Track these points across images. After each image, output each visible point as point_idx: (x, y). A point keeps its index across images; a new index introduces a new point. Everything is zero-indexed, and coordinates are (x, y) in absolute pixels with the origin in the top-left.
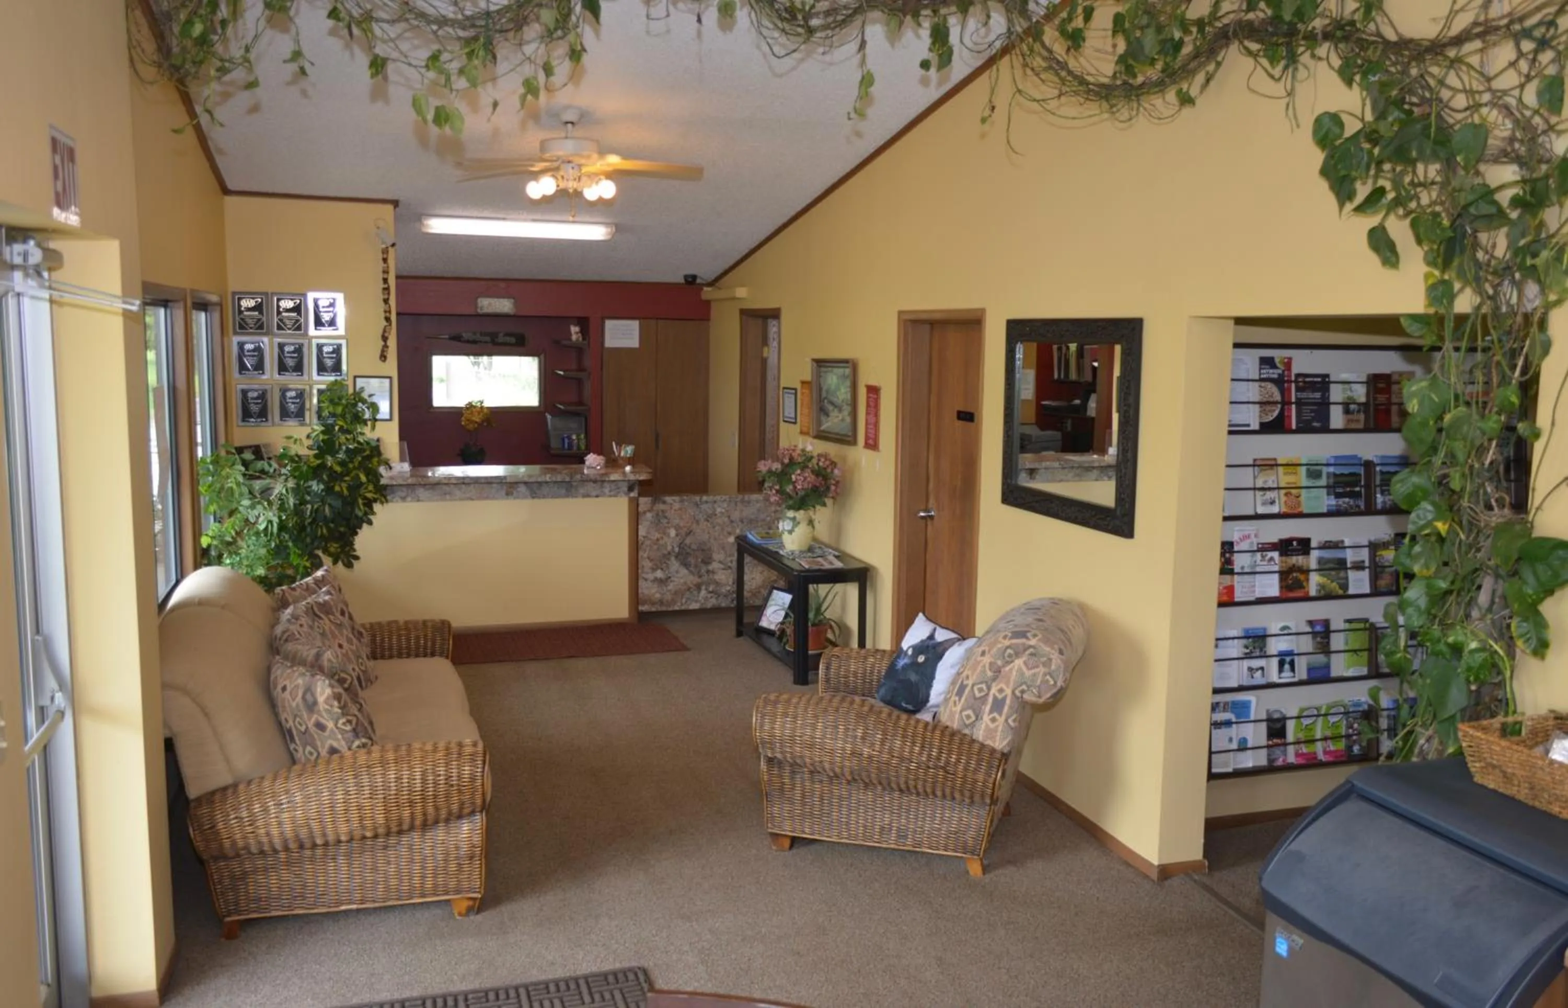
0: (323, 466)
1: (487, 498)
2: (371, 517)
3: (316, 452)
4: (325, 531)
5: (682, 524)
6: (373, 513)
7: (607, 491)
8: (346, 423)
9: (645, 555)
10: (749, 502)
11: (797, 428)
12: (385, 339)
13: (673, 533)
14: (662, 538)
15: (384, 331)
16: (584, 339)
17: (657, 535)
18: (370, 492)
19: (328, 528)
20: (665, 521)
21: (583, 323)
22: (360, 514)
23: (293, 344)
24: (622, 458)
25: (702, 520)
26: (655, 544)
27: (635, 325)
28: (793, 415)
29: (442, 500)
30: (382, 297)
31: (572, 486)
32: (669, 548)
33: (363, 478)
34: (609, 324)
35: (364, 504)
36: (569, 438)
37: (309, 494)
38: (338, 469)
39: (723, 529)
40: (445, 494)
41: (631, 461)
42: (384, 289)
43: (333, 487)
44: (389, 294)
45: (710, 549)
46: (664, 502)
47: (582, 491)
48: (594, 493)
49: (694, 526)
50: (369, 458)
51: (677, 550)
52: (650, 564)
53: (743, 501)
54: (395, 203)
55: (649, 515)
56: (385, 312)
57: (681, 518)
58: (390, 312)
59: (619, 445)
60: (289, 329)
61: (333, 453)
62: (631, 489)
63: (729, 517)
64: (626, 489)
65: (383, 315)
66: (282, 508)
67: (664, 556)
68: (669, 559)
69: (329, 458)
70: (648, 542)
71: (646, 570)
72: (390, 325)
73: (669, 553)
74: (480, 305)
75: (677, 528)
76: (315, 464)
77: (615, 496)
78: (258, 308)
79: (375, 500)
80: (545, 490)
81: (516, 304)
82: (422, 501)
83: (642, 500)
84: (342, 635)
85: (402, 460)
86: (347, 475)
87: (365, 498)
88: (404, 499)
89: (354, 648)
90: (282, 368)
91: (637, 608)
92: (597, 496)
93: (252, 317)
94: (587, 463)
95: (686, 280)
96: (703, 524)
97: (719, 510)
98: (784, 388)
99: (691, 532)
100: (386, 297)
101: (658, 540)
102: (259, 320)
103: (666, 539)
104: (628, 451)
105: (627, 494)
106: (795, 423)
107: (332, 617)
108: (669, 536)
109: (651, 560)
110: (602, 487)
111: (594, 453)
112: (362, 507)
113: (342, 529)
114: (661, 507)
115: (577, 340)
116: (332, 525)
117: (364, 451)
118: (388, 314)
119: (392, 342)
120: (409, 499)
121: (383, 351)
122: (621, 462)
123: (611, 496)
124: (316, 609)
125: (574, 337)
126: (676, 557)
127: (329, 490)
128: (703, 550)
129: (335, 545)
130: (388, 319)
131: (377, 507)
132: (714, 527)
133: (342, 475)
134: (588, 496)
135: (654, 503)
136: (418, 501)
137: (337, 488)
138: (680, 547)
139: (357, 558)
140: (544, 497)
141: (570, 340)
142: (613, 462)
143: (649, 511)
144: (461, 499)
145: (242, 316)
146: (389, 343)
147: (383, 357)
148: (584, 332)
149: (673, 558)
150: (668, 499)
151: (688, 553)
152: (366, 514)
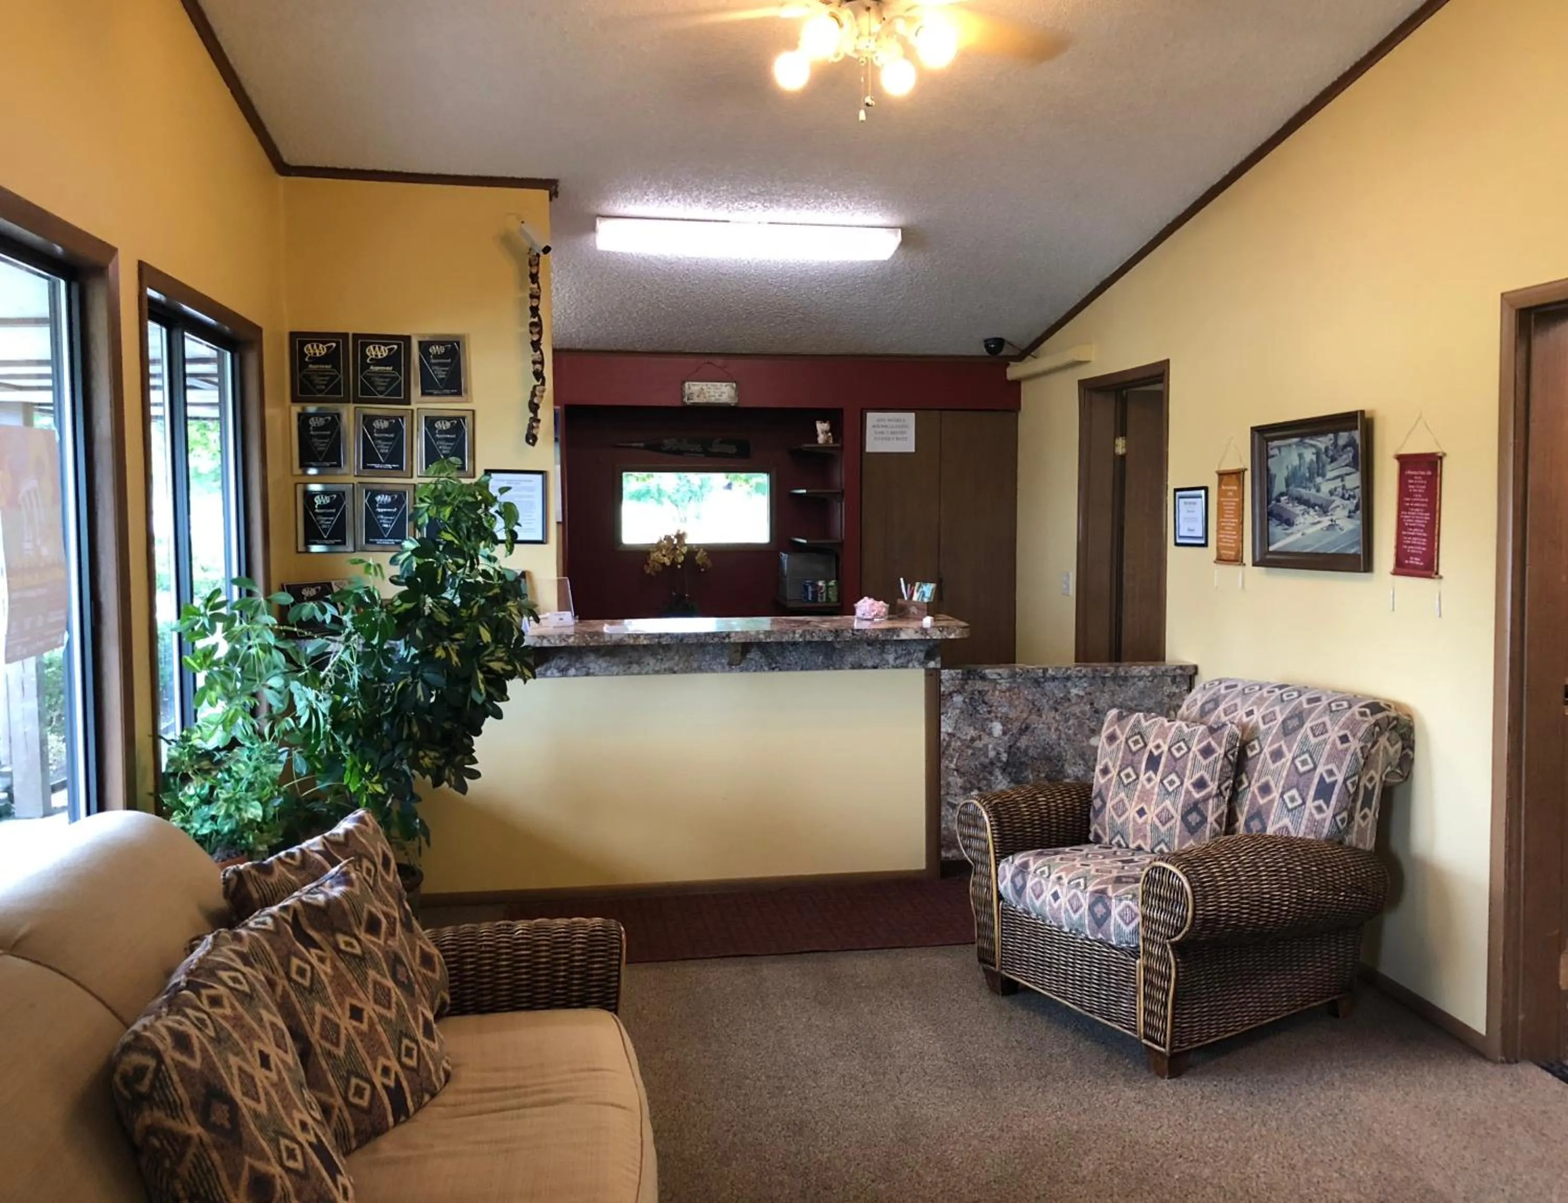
0: (416, 613)
1: (699, 670)
2: (501, 705)
3: (405, 588)
4: (415, 729)
5: (1012, 715)
6: (504, 697)
7: (891, 658)
8: (459, 538)
9: (952, 766)
10: (1125, 679)
11: (1211, 552)
12: (534, 408)
13: (997, 728)
14: (980, 738)
15: (533, 395)
16: (835, 441)
17: (972, 733)
18: (500, 660)
19: (422, 723)
20: (983, 709)
21: (834, 417)
22: (480, 700)
23: (387, 418)
24: (916, 604)
25: (1047, 707)
26: (968, 747)
27: (909, 418)
28: (1199, 532)
29: (625, 673)
30: (529, 338)
31: (834, 649)
32: (992, 754)
33: (486, 636)
34: (872, 418)
35: (487, 682)
36: (815, 585)
37: (389, 662)
38: (444, 619)
39: (1081, 725)
40: (631, 663)
41: (933, 609)
42: (532, 324)
43: (433, 652)
44: (540, 333)
45: (1060, 758)
46: (983, 678)
47: (850, 659)
48: (870, 664)
49: (1034, 717)
50: (499, 601)
51: (1004, 757)
52: (960, 781)
53: (1115, 677)
54: (550, 186)
55: (958, 699)
56: (534, 363)
57: (1011, 705)
58: (542, 363)
59: (910, 582)
60: (381, 393)
61: (436, 591)
62: (929, 656)
63: (1092, 704)
64: (921, 656)
65: (531, 368)
66: (339, 688)
67: (984, 767)
68: (991, 773)
69: (429, 600)
70: (956, 744)
71: (955, 790)
72: (543, 384)
73: (992, 763)
74: (687, 391)
75: (1005, 721)
76: (401, 609)
77: (904, 666)
78: (331, 357)
79: (511, 676)
80: (792, 657)
81: (739, 391)
82: (593, 674)
83: (946, 674)
84: (363, 984)
85: (562, 607)
86: (460, 629)
87: (490, 671)
88: (563, 672)
89: (391, 1014)
90: (369, 456)
91: (939, 854)
92: (875, 667)
93: (322, 373)
94: (859, 613)
95: (987, 346)
96: (1049, 715)
97: (1074, 691)
98: (1176, 490)
99: (1027, 728)
100: (535, 338)
101: (973, 740)
102: (333, 378)
103: (986, 739)
104: (925, 592)
105: (923, 663)
106: (1205, 545)
107: (341, 939)
108: (990, 734)
109: (962, 774)
110: (883, 652)
111: (870, 597)
112: (482, 686)
113: (447, 725)
114: (979, 685)
115: (827, 441)
116: (429, 718)
117: (491, 587)
118: (538, 366)
119: (546, 414)
120: (572, 671)
121: (531, 427)
122: (913, 610)
123: (897, 667)
124: (303, 921)
125: (821, 439)
126: (1004, 770)
127: (426, 656)
128: (1049, 759)
129: (432, 754)
130: (539, 375)
131: (514, 686)
132: (1067, 720)
133: (451, 630)
134: (859, 666)
135: (965, 679)
136: (588, 674)
137: (440, 653)
138: (1009, 754)
139: (475, 775)
140: (789, 668)
141: (817, 442)
142: (898, 610)
143: (959, 692)
144: (657, 672)
145: (304, 372)
146: (541, 414)
147: (531, 438)
148: (835, 430)
149: (998, 772)
150: (990, 672)
151: (1022, 763)
152: (490, 698)
